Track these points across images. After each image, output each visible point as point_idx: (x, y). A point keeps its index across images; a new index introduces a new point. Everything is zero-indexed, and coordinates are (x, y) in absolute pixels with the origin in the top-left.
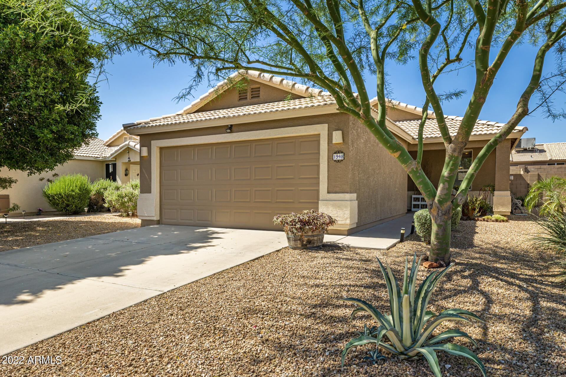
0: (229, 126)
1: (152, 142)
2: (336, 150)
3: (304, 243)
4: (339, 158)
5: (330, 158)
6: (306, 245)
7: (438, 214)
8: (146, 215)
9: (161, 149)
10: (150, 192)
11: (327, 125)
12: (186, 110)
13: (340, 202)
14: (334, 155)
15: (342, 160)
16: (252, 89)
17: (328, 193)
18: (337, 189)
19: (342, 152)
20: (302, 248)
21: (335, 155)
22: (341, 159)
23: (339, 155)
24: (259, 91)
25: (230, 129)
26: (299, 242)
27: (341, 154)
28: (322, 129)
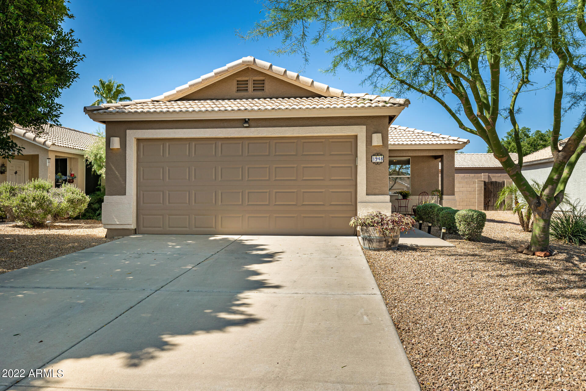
0: (247, 120)
1: (128, 131)
2: (375, 152)
3: (389, 243)
4: (378, 161)
5: (369, 160)
6: (390, 246)
7: (545, 211)
8: (118, 223)
9: (138, 140)
10: (124, 194)
11: (365, 127)
12: (168, 96)
13: (381, 204)
14: (373, 157)
15: (381, 163)
16: (254, 81)
17: (367, 195)
18: (377, 191)
19: (381, 155)
20: (386, 249)
21: (375, 157)
22: (380, 161)
23: (378, 157)
24: (264, 84)
25: (246, 123)
26: (384, 243)
27: (380, 157)
28: (360, 131)
